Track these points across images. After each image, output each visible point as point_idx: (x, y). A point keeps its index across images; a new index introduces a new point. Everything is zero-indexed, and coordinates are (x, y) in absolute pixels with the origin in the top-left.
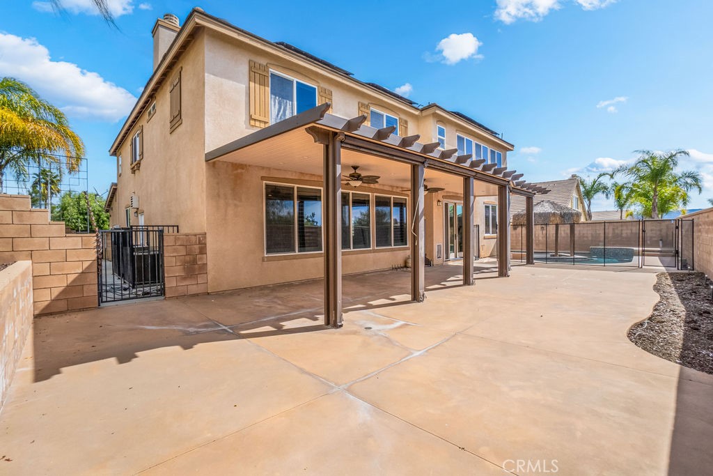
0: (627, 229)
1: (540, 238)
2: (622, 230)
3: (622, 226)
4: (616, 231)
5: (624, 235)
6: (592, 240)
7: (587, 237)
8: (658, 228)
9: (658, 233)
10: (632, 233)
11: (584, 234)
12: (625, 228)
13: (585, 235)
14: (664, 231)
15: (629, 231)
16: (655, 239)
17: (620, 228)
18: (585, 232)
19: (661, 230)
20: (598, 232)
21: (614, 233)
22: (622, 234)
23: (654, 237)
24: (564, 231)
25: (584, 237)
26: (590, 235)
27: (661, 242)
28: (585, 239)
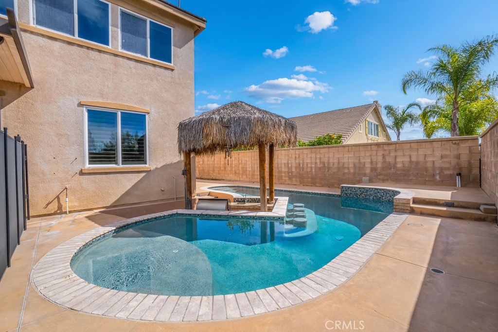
0: (404, 155)
1: (294, 170)
2: (396, 157)
3: (396, 151)
4: (388, 159)
5: (399, 165)
6: (354, 174)
7: (348, 168)
8: (455, 153)
9: (454, 161)
10: (411, 161)
11: (344, 164)
12: (400, 153)
13: (346, 166)
14: (464, 159)
15: (407, 159)
16: (447, 172)
17: (393, 154)
18: (346, 160)
19: (458, 157)
20: (362, 161)
21: (384, 162)
22: (396, 163)
23: (448, 169)
24: (320, 159)
25: (344, 168)
26: (351, 165)
27: (458, 179)
28: (346, 171)
